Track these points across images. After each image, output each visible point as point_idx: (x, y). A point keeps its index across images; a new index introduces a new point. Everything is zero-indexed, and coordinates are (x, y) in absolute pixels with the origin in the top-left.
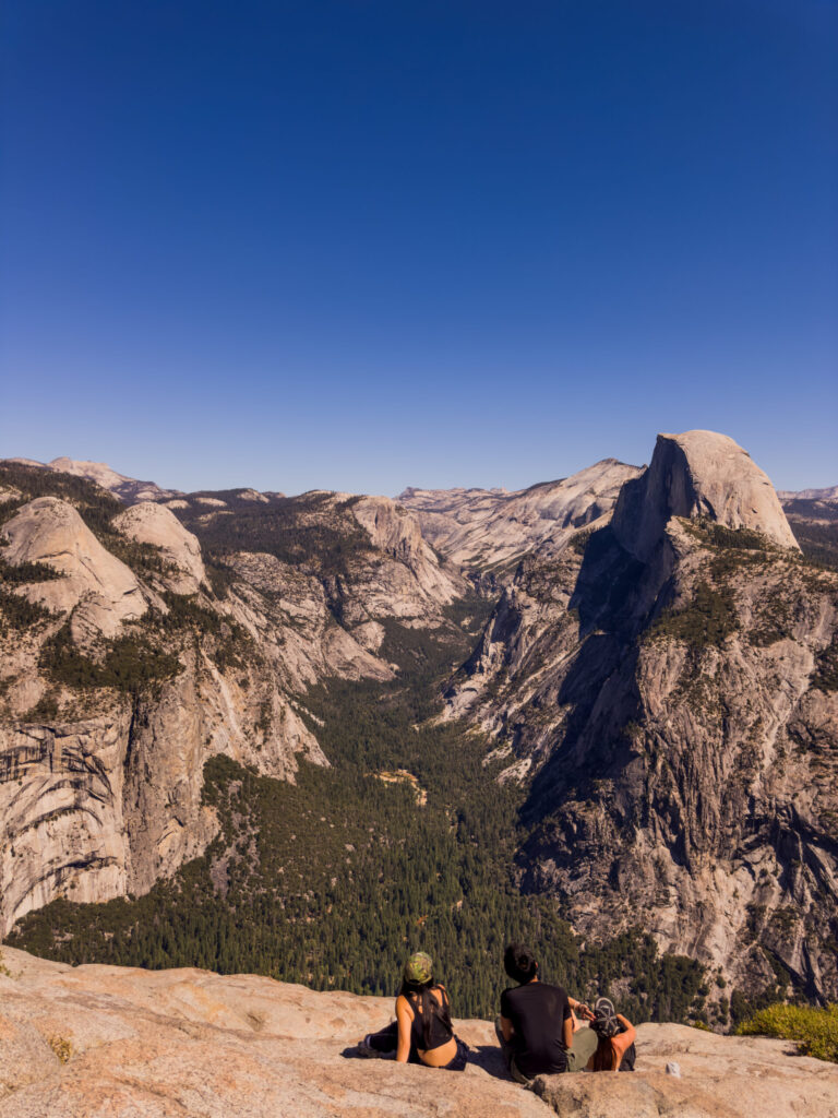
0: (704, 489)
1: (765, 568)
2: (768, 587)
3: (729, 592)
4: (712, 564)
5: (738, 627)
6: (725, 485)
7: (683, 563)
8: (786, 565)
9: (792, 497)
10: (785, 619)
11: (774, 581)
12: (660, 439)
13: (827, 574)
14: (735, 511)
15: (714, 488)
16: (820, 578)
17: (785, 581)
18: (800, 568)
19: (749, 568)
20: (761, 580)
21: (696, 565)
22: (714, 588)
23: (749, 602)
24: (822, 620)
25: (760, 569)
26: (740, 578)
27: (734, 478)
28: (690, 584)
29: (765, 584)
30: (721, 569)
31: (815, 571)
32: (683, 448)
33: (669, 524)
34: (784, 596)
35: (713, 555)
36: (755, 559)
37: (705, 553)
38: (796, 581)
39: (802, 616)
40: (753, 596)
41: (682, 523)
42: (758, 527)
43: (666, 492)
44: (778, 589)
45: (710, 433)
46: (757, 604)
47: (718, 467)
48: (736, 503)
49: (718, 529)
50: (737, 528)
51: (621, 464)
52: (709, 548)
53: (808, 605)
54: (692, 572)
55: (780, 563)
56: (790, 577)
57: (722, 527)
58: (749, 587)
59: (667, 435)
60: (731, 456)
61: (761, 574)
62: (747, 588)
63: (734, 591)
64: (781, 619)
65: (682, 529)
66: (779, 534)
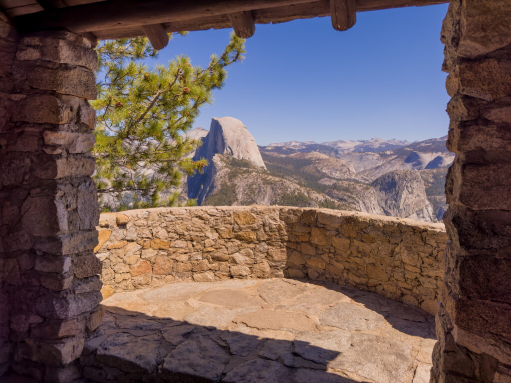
0: (228, 142)
1: (248, 175)
2: (249, 183)
3: (234, 186)
4: (229, 174)
5: (237, 200)
6: (237, 141)
7: (218, 174)
8: (256, 174)
9: (275, 145)
10: (255, 195)
11: (251, 181)
12: (213, 120)
13: (271, 177)
14: (240, 152)
15: (232, 142)
16: (268, 179)
17: (255, 180)
18: (261, 175)
19: (242, 176)
20: (246, 180)
21: (223, 175)
22: (229, 184)
23: (241, 190)
24: (268, 195)
25: (246, 176)
26: (239, 179)
27: (240, 138)
28: (220, 183)
29: (248, 182)
30: (232, 176)
31: (266, 176)
32: (221, 124)
33: (214, 157)
34: (254, 186)
35: (229, 170)
36: (245, 172)
37: (227, 169)
38: (259, 180)
39: (260, 194)
40: (243, 187)
41: (219, 157)
42: (249, 158)
43: (216, 143)
44: (253, 183)
45: (232, 118)
46: (244, 190)
47: (234, 133)
48: (241, 148)
49: (234, 159)
50: (241, 159)
51: (204, 130)
52: (228, 168)
53: (263, 190)
54: (221, 177)
55: (254, 173)
56: (257, 179)
57: (235, 158)
58: (242, 183)
59: (215, 119)
60: (240, 128)
61: (246, 178)
62: (241, 184)
63: (236, 185)
64: (253, 196)
65: (219, 159)
66: (257, 161)
